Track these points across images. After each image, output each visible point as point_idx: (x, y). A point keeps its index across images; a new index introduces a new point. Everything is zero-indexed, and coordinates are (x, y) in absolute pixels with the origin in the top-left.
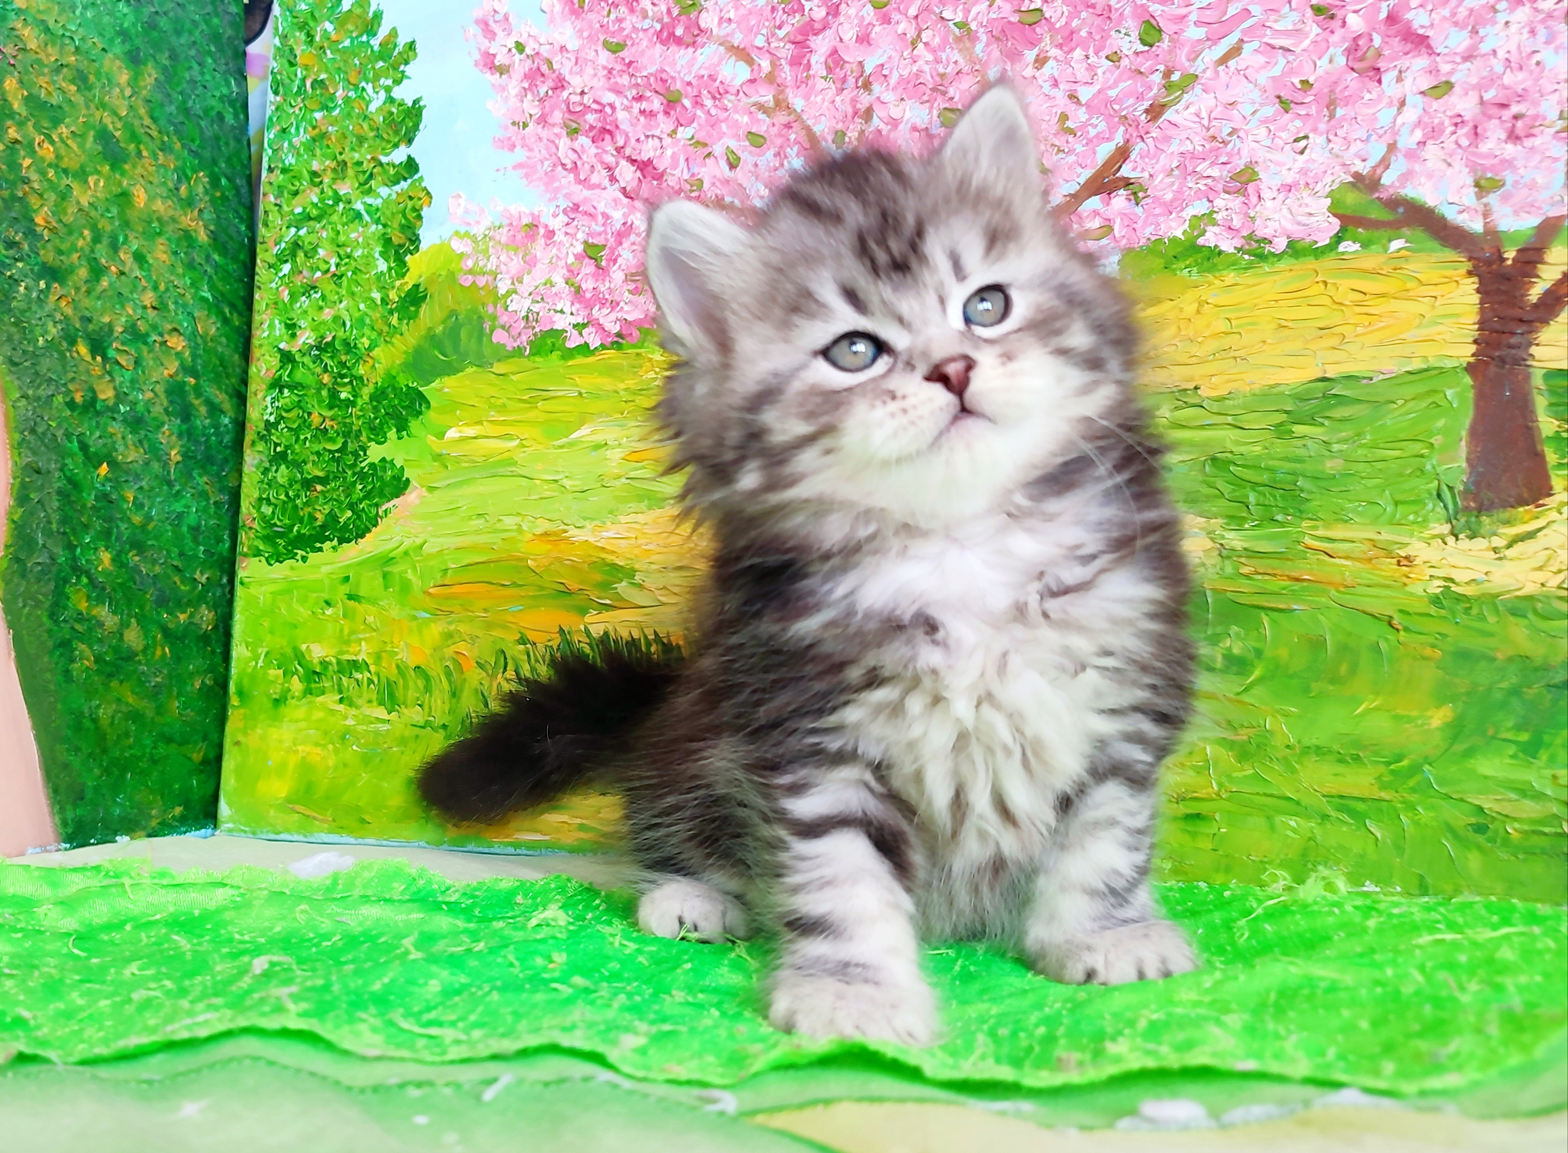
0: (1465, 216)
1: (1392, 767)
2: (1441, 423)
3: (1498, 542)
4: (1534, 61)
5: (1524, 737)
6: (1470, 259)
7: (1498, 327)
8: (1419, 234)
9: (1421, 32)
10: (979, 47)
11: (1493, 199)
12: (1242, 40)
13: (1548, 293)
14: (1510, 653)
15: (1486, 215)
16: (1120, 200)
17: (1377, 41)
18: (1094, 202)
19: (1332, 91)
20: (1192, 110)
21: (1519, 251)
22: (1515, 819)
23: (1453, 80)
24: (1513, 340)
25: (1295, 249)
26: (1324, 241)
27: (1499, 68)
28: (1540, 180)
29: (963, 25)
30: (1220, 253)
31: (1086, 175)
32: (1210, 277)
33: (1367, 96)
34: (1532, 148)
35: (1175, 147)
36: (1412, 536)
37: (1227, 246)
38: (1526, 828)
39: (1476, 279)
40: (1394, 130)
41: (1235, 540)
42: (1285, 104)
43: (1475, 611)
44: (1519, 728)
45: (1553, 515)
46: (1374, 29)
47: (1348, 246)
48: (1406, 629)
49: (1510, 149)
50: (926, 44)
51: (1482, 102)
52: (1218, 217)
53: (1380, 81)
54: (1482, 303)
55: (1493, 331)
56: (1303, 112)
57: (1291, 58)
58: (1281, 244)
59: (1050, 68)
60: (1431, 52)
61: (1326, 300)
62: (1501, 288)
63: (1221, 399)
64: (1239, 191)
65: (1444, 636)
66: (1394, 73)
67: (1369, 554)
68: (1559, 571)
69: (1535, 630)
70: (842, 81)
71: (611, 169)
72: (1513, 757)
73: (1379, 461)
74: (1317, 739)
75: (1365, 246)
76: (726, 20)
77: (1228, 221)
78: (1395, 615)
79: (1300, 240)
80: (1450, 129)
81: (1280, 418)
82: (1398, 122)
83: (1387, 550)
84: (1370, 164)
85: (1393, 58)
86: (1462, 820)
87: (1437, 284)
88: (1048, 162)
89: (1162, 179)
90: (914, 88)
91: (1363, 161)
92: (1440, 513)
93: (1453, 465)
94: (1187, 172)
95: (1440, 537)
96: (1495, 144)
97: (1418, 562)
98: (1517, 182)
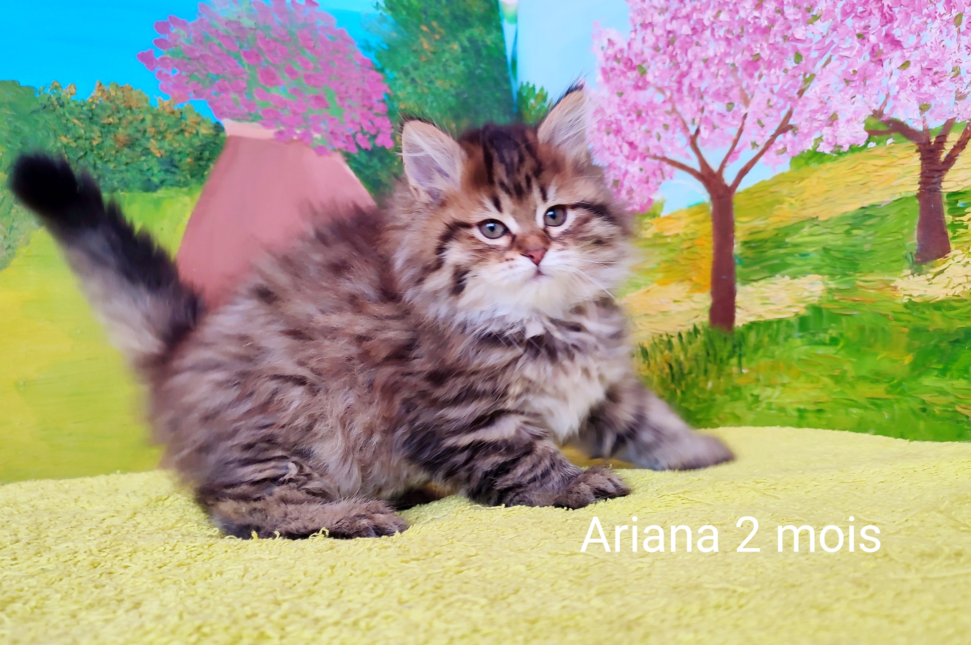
0: (916, 124)
1: (892, 383)
2: (907, 223)
3: (930, 276)
4: (942, 45)
5: (940, 366)
6: (917, 144)
7: (927, 175)
8: (897, 135)
9: (898, 39)
10: (739, 74)
11: (926, 114)
12: (831, 56)
13: (948, 156)
14: (935, 327)
15: (924, 122)
16: (789, 134)
17: (881, 46)
18: (780, 137)
19: (865, 73)
20: (813, 90)
21: (937, 138)
22: (937, 405)
23: (910, 60)
24: (934, 180)
25: (853, 149)
26: (862, 144)
27: (928, 51)
28: (945, 103)
29: (733, 65)
30: (825, 154)
31: (777, 126)
32: (821, 165)
33: (878, 73)
34: (942, 88)
35: (808, 109)
36: (896, 276)
37: (827, 151)
38: (942, 408)
39: (919, 154)
40: (888, 88)
41: (833, 285)
42: (847, 82)
43: (921, 310)
44: (939, 362)
45: (951, 261)
46: (880, 41)
47: (872, 145)
48: (896, 320)
49: (933, 89)
50: (721, 76)
51: (922, 68)
52: (824, 138)
53: (882, 65)
54: (922, 164)
55: (927, 177)
56: (854, 85)
57: (849, 60)
58: (846, 148)
59: (764, 79)
60: (902, 47)
61: (862, 171)
62: (930, 156)
63: (826, 221)
64: (831, 125)
65: (909, 322)
66: (888, 61)
67: (881, 286)
68: (953, 288)
69: (944, 316)
70: (694, 97)
71: (620, 147)
72: (936, 376)
73: (885, 243)
74: (863, 373)
75: (877, 144)
76: (655, 77)
77: (827, 139)
78: (891, 314)
79: (854, 144)
80: (909, 83)
81: (847, 227)
82: (890, 83)
83: (887, 284)
84: (880, 104)
85: (887, 53)
86: (917, 406)
87: (904, 158)
88: (763, 122)
89: (803, 123)
90: (717, 95)
91: (877, 104)
92: (907, 265)
93: (912, 242)
94: (812, 119)
95: (907, 276)
96: (927, 88)
97: (899, 288)
98: (936, 105)
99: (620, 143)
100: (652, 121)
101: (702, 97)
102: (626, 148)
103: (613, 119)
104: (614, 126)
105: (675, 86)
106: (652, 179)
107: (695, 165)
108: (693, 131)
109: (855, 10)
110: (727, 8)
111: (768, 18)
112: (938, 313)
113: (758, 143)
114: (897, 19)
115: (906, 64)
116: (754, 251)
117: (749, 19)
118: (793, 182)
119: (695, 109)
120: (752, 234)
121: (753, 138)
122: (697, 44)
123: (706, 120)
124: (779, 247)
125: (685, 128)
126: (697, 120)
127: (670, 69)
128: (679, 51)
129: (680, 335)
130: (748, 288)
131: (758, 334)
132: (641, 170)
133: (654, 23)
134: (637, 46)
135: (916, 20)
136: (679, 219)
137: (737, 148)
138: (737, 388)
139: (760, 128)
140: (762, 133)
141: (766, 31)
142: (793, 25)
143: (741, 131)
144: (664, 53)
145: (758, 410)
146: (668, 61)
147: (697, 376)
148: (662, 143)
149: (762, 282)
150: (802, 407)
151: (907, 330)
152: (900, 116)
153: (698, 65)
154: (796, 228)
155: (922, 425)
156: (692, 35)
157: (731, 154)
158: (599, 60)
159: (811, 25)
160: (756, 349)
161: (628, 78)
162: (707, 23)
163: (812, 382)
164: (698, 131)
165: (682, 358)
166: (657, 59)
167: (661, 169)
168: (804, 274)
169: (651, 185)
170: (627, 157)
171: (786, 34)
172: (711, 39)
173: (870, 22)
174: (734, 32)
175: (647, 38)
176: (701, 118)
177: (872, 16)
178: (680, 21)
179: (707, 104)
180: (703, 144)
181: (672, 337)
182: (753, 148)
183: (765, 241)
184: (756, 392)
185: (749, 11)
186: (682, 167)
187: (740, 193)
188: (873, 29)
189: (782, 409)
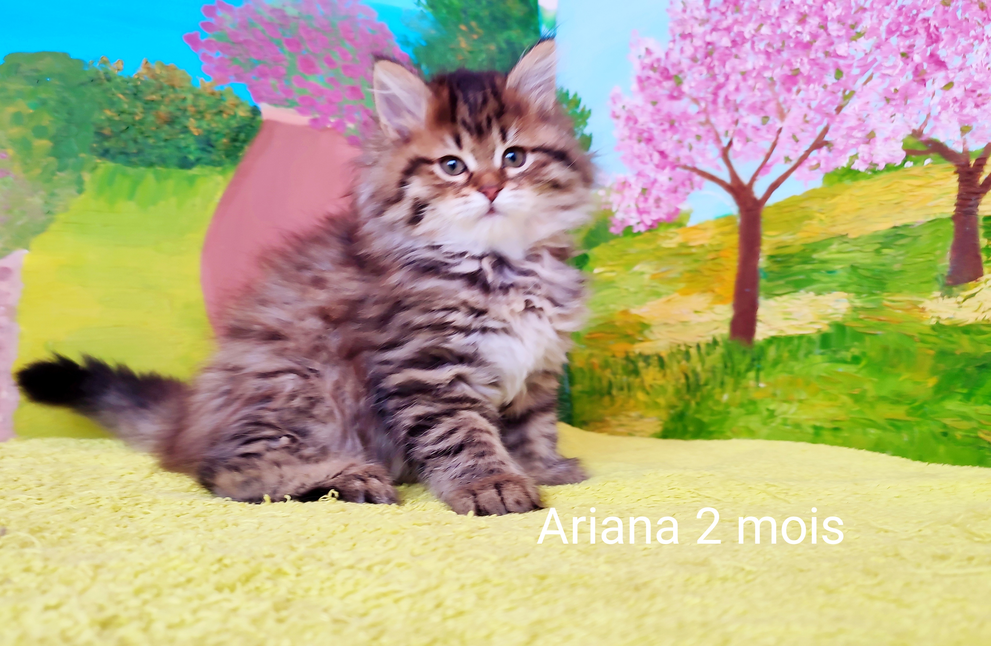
0: (955, 145)
1: (913, 405)
2: (940, 244)
3: (960, 299)
4: (987, 68)
5: (965, 391)
6: (957, 165)
7: (964, 197)
8: (935, 156)
9: (943, 60)
10: (777, 88)
11: (967, 136)
12: (872, 74)
13: (987, 179)
14: (962, 351)
15: (964, 144)
16: (824, 151)
17: (925, 65)
18: (814, 153)
19: (906, 92)
20: (852, 107)
21: (977, 160)
22: (959, 430)
23: (954, 81)
24: (971, 203)
25: (889, 168)
26: (899, 163)
27: (973, 73)
28: (986, 125)
29: (772, 78)
30: (860, 172)
31: (812, 141)
32: (855, 183)
33: (920, 93)
34: (985, 111)
35: (845, 125)
36: (925, 298)
37: (862, 168)
38: (964, 434)
39: (957, 175)
40: (930, 108)
41: (858, 303)
42: (888, 100)
43: (948, 332)
44: (963, 387)
45: (983, 285)
46: (925, 61)
47: (909, 164)
48: (922, 341)
49: (976, 111)
50: (758, 89)
51: (965, 90)
52: (860, 155)
53: (925, 85)
54: (960, 186)
55: (964, 199)
56: (894, 103)
57: (891, 78)
58: (882, 166)
59: (802, 94)
60: (946, 68)
61: (897, 190)
62: (968, 178)
63: (855, 239)
64: (868, 143)
65: (935, 344)
66: (931, 81)
67: (909, 307)
68: (983, 312)
69: (972, 340)
70: (728, 110)
71: (651, 156)
72: (961, 400)
73: (915, 263)
74: (884, 393)
75: (915, 163)
76: (691, 87)
77: (863, 157)
78: (917, 336)
79: (890, 163)
80: (951, 105)
81: (878, 246)
82: (932, 103)
83: (915, 305)
84: (919, 124)
85: (931, 73)
86: (938, 430)
87: (942, 179)
88: (798, 137)
89: (839, 140)
90: (753, 109)
91: (917, 123)
92: (937, 286)
93: (944, 264)
94: (849, 136)
95: (937, 298)
96: (970, 110)
97: (927, 310)
98: (977, 127)
99: (651, 152)
100: (685, 131)
101: (737, 110)
102: (656, 157)
103: (644, 127)
104: (646, 135)
105: (710, 97)
106: (681, 189)
107: (726, 177)
108: (725, 143)
109: (900, 29)
110: (769, 22)
111: (811, 34)
112: (966, 337)
113: (791, 158)
114: (942, 40)
115: (949, 85)
116: (780, 265)
117: (791, 34)
118: (824, 198)
119: (729, 121)
120: (779, 248)
121: (786, 152)
122: (736, 57)
123: (740, 133)
124: (805, 263)
125: (718, 140)
126: (731, 133)
127: (707, 80)
128: (716, 63)
129: (698, 346)
130: (772, 302)
131: (778, 348)
132: (670, 179)
133: (693, 34)
134: (675, 56)
135: (963, 42)
136: (705, 229)
137: (769, 161)
138: (753, 402)
139: (795, 143)
140: (796, 147)
141: (807, 46)
142: (836, 41)
143: (774, 145)
144: (702, 64)
145: (773, 425)
146: (705, 72)
147: (713, 388)
148: (693, 154)
149: (785, 297)
150: (818, 424)
151: (932, 352)
152: (940, 136)
153: (735, 78)
154: (824, 244)
155: (942, 449)
156: (732, 47)
157: (763, 168)
158: (635, 69)
159: (854, 42)
160: (776, 363)
161: (662, 87)
162: (747, 36)
163: (830, 400)
164: (730, 144)
165: (699, 369)
166: (695, 69)
167: (690, 179)
168: (830, 290)
169: (679, 195)
170: (657, 166)
171: (828, 50)
172: (751, 52)
173: (914, 41)
174: (775, 46)
175: (685, 49)
176: (735, 131)
177: (917, 36)
178: (720, 33)
179: (741, 117)
180: (735, 157)
181: (690, 347)
182: (786, 162)
183: (792, 256)
184: (772, 407)
185: (791, 25)
186: (712, 178)
187: (769, 207)
188: (918, 49)
189: (797, 426)
